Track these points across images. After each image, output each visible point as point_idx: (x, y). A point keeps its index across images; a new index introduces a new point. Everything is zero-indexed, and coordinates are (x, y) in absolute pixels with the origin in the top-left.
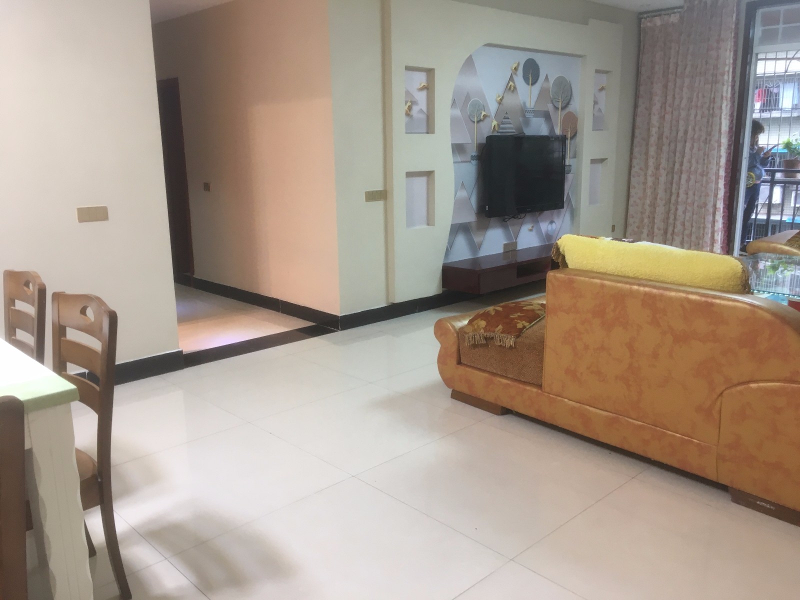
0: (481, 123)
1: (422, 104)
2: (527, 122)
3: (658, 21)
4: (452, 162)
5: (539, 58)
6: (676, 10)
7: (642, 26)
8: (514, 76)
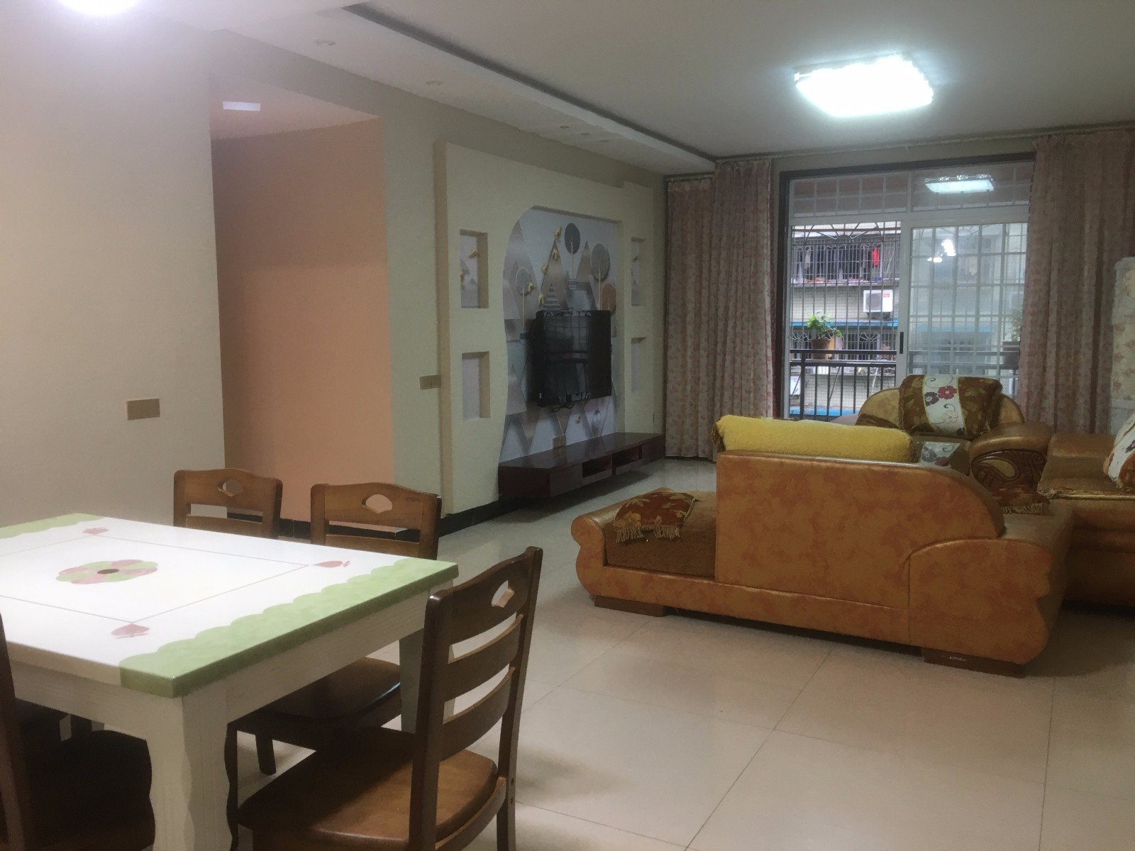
0: (529, 296)
1: (473, 275)
2: (570, 294)
3: (687, 187)
4: (505, 341)
5: (580, 224)
6: (706, 176)
7: (669, 190)
8: (558, 244)
